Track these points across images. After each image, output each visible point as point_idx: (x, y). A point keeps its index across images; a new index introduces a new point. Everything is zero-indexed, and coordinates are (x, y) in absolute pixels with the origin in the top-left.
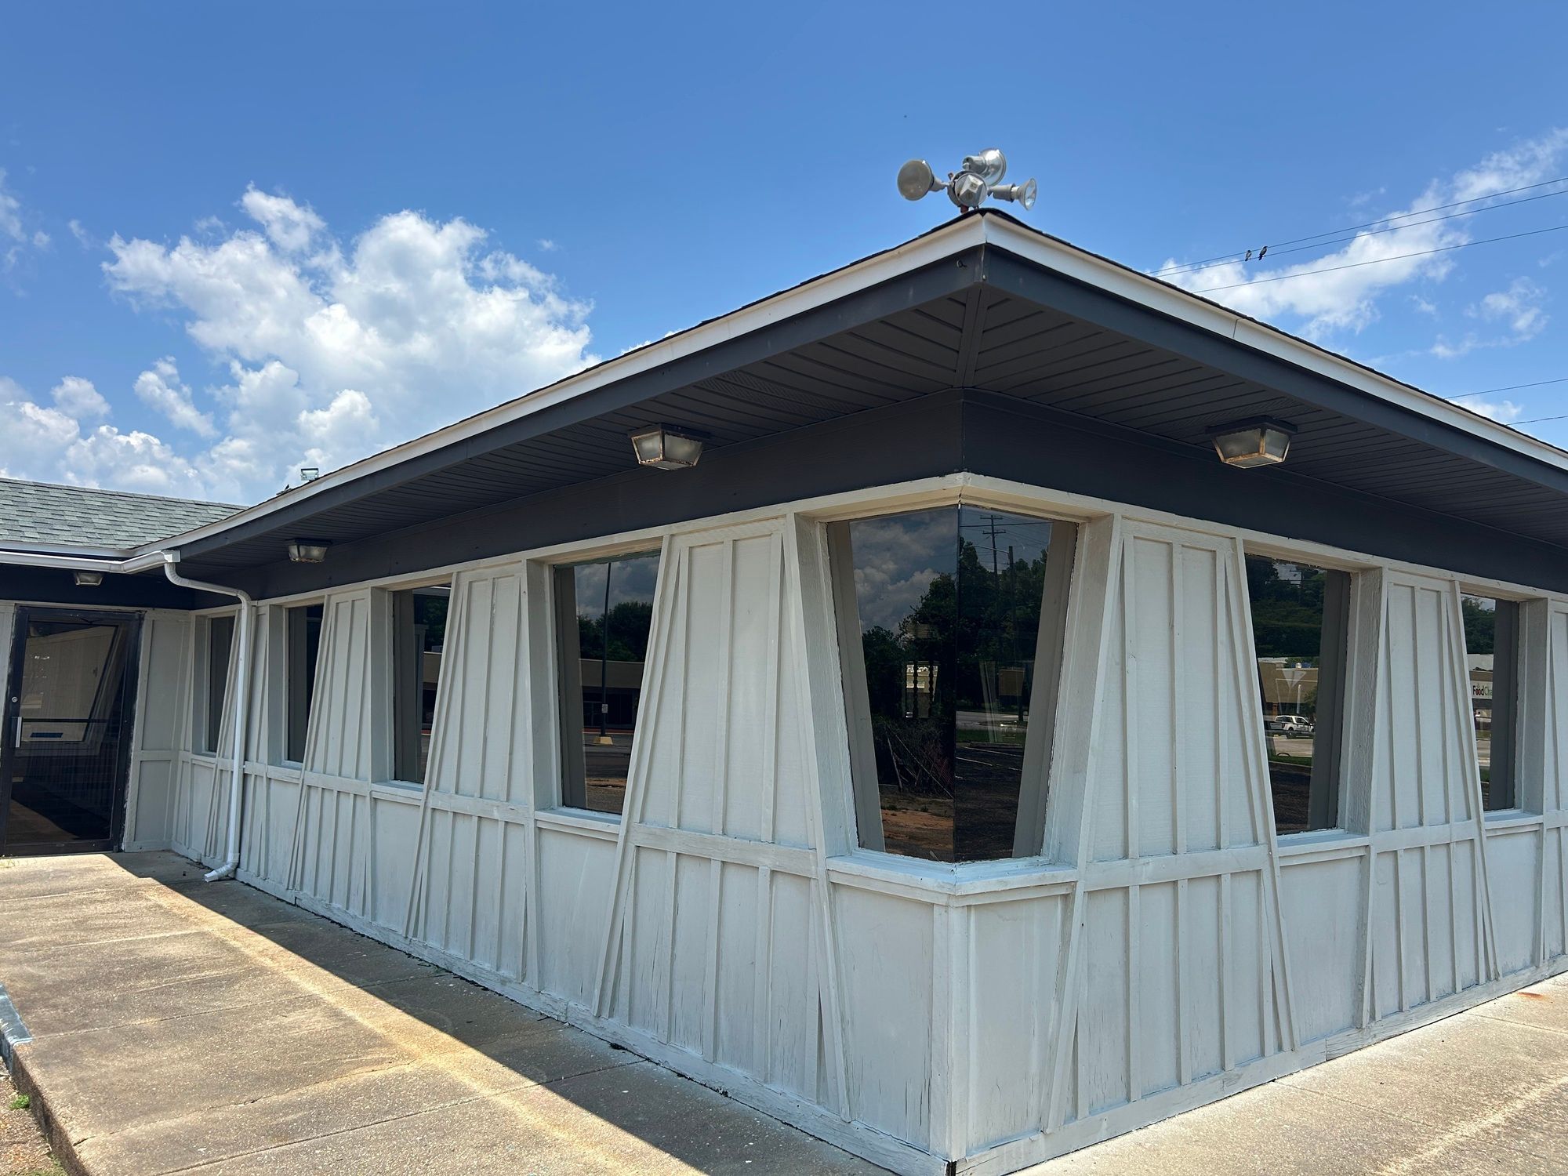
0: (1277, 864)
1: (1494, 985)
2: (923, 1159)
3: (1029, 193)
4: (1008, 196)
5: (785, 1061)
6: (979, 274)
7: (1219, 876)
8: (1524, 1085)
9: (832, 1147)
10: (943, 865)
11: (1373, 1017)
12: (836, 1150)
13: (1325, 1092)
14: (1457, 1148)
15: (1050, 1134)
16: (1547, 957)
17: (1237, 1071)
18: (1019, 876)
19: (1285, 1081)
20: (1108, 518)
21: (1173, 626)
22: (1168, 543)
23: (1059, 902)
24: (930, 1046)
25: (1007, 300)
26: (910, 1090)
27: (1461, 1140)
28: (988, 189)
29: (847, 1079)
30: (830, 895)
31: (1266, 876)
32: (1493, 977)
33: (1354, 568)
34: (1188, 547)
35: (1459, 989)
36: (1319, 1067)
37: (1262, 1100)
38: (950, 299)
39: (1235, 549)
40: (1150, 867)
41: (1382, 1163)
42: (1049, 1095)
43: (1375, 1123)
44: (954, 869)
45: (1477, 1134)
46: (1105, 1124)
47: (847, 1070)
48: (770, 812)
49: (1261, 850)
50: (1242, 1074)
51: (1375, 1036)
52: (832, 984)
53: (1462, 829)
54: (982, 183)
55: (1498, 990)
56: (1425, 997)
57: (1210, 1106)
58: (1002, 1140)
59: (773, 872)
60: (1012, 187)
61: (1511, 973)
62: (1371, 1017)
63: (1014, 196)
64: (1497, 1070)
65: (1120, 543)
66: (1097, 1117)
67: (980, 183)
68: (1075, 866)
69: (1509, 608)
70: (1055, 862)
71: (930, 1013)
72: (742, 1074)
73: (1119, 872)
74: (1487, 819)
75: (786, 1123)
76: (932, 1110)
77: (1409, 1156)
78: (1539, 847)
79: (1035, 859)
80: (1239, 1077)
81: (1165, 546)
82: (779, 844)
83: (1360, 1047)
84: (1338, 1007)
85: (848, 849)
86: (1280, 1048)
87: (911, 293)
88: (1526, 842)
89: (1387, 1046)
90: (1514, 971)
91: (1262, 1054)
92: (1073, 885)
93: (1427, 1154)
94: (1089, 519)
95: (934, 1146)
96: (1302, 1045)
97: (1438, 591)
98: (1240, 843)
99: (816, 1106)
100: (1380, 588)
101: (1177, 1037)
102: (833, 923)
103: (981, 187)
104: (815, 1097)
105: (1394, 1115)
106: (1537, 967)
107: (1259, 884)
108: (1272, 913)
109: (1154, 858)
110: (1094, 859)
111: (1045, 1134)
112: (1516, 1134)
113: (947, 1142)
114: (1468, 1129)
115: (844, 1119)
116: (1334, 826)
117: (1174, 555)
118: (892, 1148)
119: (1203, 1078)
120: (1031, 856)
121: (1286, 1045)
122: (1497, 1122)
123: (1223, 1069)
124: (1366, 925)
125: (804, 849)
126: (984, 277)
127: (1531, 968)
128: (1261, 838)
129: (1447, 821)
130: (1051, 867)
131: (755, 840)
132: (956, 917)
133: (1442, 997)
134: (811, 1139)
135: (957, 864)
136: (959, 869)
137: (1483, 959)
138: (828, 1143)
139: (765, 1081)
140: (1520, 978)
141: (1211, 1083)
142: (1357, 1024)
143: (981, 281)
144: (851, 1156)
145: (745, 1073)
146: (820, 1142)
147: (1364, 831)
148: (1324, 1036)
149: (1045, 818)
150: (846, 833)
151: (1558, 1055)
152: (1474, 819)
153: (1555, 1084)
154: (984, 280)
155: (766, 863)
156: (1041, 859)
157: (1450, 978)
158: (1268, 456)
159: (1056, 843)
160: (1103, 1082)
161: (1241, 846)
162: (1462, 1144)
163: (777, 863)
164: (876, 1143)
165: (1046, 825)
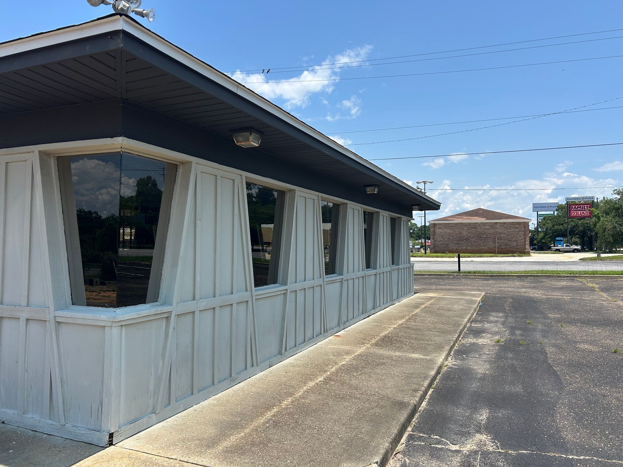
0: (254, 298)
1: (326, 334)
2: (98, 434)
3: (151, 15)
4: (141, 14)
5: (34, 404)
6: (119, 43)
7: (232, 304)
8: (331, 366)
9: (56, 437)
10: (112, 309)
11: (286, 350)
12: (58, 438)
13: (267, 379)
14: (307, 391)
15: (158, 413)
16: (343, 323)
17: (236, 376)
18: (146, 311)
19: (253, 377)
20: (190, 163)
21: (216, 208)
22: (215, 175)
23: (164, 320)
24: (102, 386)
25: (135, 59)
26: (93, 406)
27: (309, 388)
28: (132, 9)
29: (64, 406)
30: (56, 327)
31: (250, 303)
32: (326, 331)
33: (286, 190)
34: (223, 177)
35: (315, 336)
36: (266, 370)
37: (244, 386)
38: (107, 53)
39: (242, 179)
40: (204, 303)
41: (282, 401)
42: (158, 398)
43: (282, 387)
44: (116, 311)
45: (314, 385)
46: (182, 405)
47: (63, 403)
48: (26, 293)
49: (248, 293)
50: (238, 377)
51: (286, 356)
52: (56, 366)
53: (318, 281)
54: (129, 6)
55: (327, 335)
56: (304, 340)
57: (225, 391)
58: (136, 420)
59: (27, 320)
60: (143, 10)
61: (331, 329)
62: (285, 350)
63: (144, 15)
64: (323, 362)
65: (195, 174)
66: (179, 403)
67: (128, 5)
68: (172, 305)
69: (337, 206)
70: (163, 304)
71: (103, 372)
72: (12, 412)
73: (191, 306)
74: (326, 278)
75: (34, 431)
76: (102, 413)
77: (291, 396)
78: (342, 286)
79: (154, 304)
80: (237, 378)
81: (214, 176)
82: (31, 306)
83: (281, 361)
84: (274, 348)
85: (66, 306)
86: (253, 366)
87: (88, 48)
88: (338, 285)
89: (290, 359)
90: (332, 329)
91: (246, 369)
92: (170, 312)
93: (298, 395)
94: (182, 163)
95: (104, 428)
96: (260, 363)
97: (314, 199)
98: (241, 291)
99: (49, 421)
100: (295, 197)
101: (213, 367)
102: (58, 340)
103: (128, 8)
104: (48, 416)
105: (289, 383)
106: (340, 326)
107: (247, 306)
108: (251, 316)
109: (206, 299)
110: (180, 301)
111: (156, 414)
112: (326, 383)
113: (109, 425)
114: (311, 384)
115: (62, 424)
116: (276, 283)
117: (218, 180)
118: (84, 432)
119: (223, 381)
120: (153, 302)
121: (255, 364)
122: (321, 380)
123: (231, 376)
124: (285, 317)
125: (44, 308)
126: (122, 45)
127: (338, 327)
128: (249, 289)
129: (314, 279)
130: (161, 306)
131: (18, 306)
132: (115, 331)
133: (309, 340)
134: (46, 435)
135: (117, 308)
136: (118, 310)
137: (323, 327)
138: (54, 436)
139: (24, 414)
140: (334, 331)
141: (226, 382)
142: (280, 353)
143: (121, 47)
144: (65, 439)
145: (14, 412)
146: (51, 436)
147: (286, 284)
148: (269, 359)
149: (160, 286)
150: (65, 299)
151: (342, 355)
152: (322, 278)
153: (340, 364)
154: (122, 47)
155: (24, 316)
156: (157, 303)
157: (312, 334)
158: (252, 143)
159: (164, 296)
160: (182, 389)
161: (241, 292)
162: (309, 390)
163: (30, 315)
164: (77, 431)
165: (160, 290)
